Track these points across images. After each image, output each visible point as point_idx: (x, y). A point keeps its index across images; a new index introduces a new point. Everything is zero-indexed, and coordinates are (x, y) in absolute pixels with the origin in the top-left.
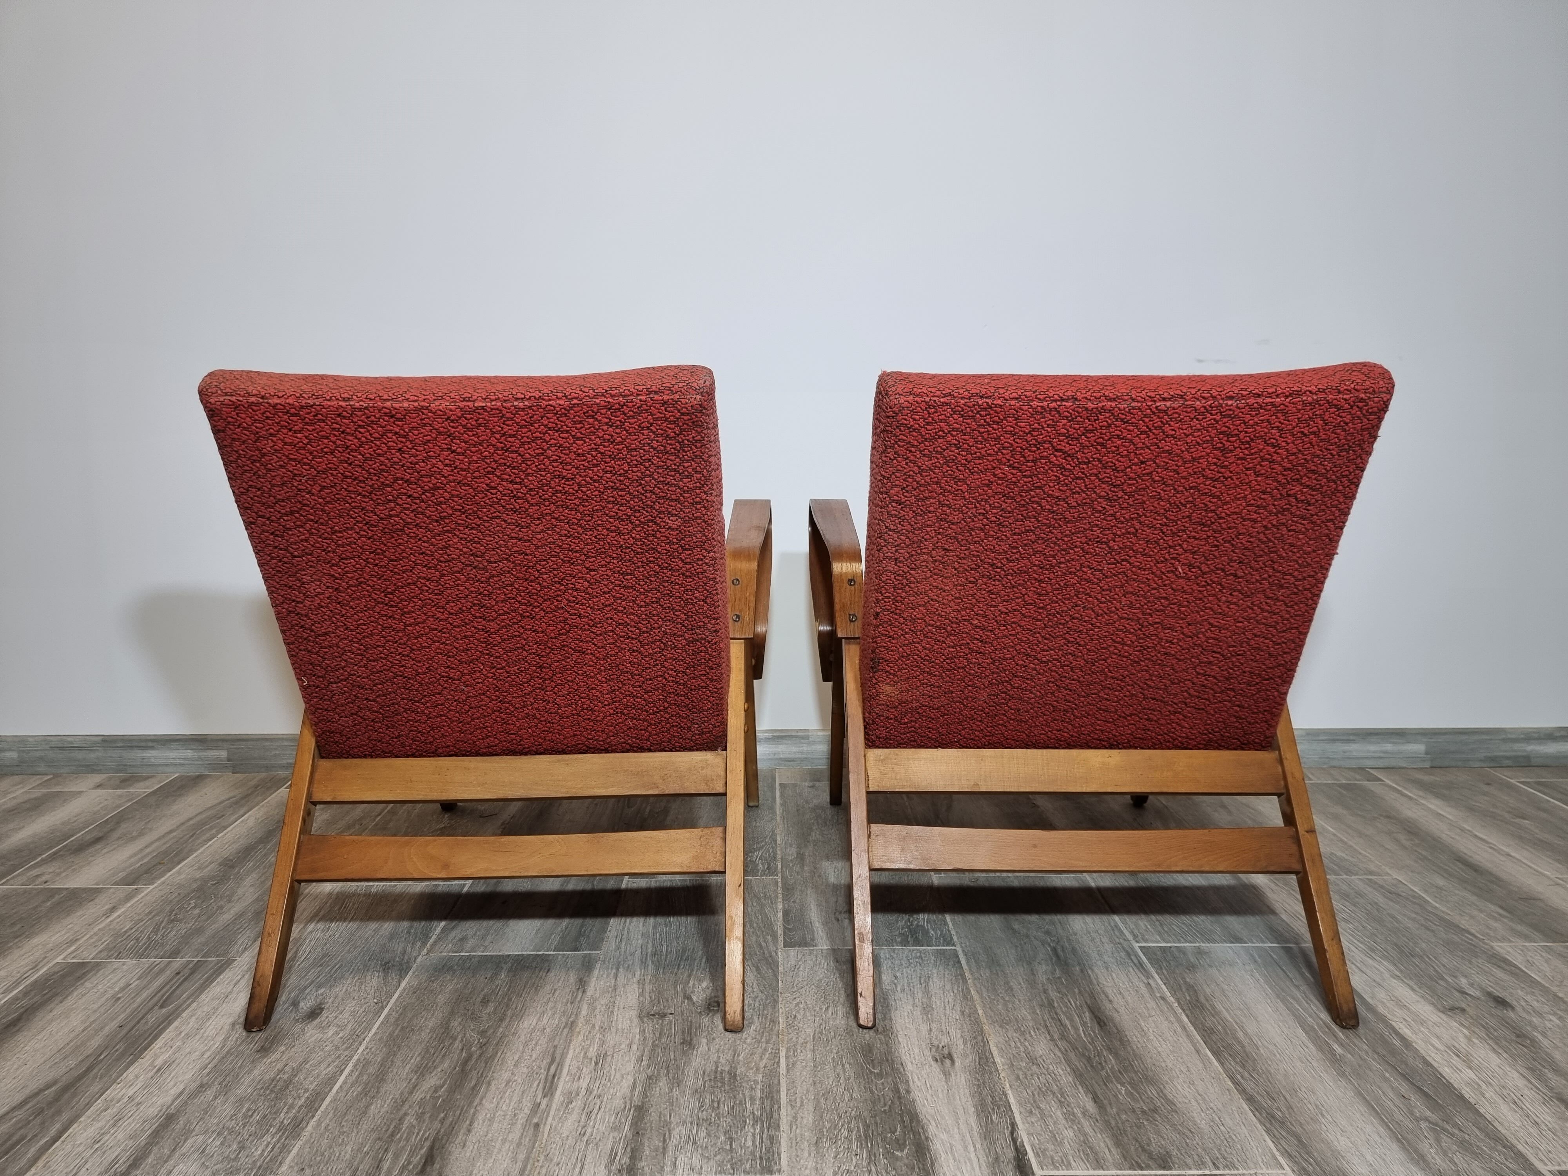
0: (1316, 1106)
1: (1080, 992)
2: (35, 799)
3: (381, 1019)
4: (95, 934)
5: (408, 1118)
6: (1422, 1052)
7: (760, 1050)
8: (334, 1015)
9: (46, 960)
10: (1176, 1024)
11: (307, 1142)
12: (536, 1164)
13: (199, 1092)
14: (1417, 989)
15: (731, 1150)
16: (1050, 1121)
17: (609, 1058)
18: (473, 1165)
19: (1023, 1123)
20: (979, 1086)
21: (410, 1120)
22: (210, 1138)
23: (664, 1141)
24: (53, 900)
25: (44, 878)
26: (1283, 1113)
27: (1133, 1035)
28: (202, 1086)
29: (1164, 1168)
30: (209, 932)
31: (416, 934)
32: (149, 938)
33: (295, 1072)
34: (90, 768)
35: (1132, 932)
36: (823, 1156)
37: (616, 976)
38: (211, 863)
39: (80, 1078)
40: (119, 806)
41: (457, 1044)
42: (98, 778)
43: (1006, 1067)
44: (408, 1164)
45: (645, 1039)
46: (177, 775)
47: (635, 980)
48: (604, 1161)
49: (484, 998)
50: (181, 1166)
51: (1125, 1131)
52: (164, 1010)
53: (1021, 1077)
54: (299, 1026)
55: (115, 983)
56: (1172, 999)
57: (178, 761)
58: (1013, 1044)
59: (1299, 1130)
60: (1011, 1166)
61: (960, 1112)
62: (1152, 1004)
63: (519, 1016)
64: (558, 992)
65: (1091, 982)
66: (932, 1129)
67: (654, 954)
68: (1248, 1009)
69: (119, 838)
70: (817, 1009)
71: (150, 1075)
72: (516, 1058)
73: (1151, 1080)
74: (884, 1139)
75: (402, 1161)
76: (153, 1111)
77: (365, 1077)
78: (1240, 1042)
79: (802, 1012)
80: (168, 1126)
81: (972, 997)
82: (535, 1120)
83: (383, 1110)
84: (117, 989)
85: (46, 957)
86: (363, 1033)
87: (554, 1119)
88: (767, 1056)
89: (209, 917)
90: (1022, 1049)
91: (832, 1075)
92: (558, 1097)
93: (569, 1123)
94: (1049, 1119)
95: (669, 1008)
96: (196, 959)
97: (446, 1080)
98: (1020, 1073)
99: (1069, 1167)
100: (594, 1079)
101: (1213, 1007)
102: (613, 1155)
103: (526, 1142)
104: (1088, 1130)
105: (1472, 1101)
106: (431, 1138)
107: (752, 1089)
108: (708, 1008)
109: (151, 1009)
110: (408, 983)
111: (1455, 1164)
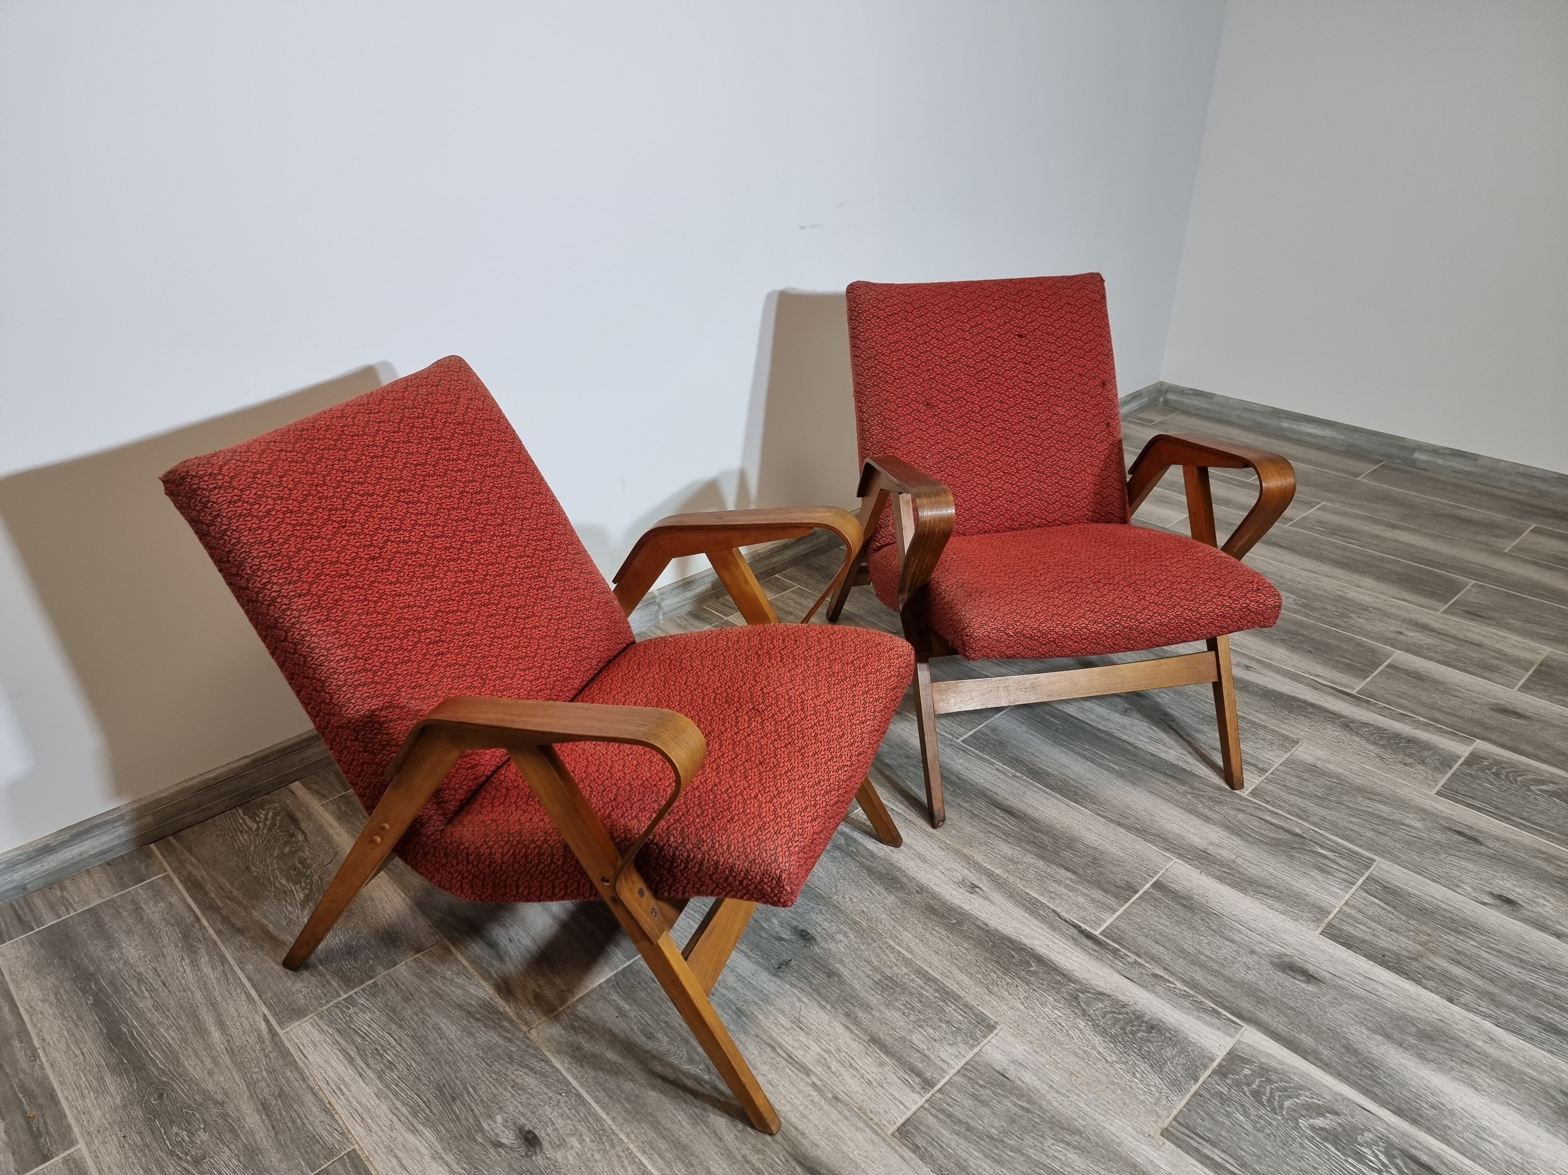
0: (1145, 811)
1: (975, 795)
3: (595, 1105)
5: (750, 1156)
6: (1144, 748)
7: (879, 951)
8: (550, 1129)
10: (1041, 793)
12: (875, 1121)
14: (1103, 704)
15: (958, 1029)
16: (1066, 898)
17: (802, 1019)
19: (1057, 907)
20: (1011, 896)
21: (753, 1158)
23: (918, 1051)
26: (1139, 825)
27: (1033, 813)
29: (1136, 892)
30: (268, 1146)
35: (946, 733)
36: (1003, 997)
43: (1006, 874)
45: (802, 989)
48: (908, 1090)
49: (644, 1034)
51: (1099, 881)
53: (1021, 877)
54: (538, 1158)
56: (1019, 774)
58: (990, 855)
59: (1154, 831)
61: (1024, 920)
62: (1015, 784)
65: (973, 785)
66: (1025, 941)
70: (866, 897)
73: (1073, 839)
74: (1016, 965)
77: (668, 1155)
78: (1076, 787)
81: (932, 833)
82: (830, 1096)
86: (602, 1126)
87: (838, 1086)
88: (887, 951)
89: (234, 1132)
90: (998, 856)
91: (937, 940)
92: (815, 1069)
93: (850, 1082)
94: (1063, 896)
98: (1017, 874)
99: (1105, 921)
100: (818, 1040)
101: (1040, 768)
102: (905, 1082)
103: (847, 1113)
104: (1085, 891)
105: (1189, 769)
106: (790, 1158)
107: (912, 981)
108: (805, 939)
110: (563, 1063)
111: (1219, 813)
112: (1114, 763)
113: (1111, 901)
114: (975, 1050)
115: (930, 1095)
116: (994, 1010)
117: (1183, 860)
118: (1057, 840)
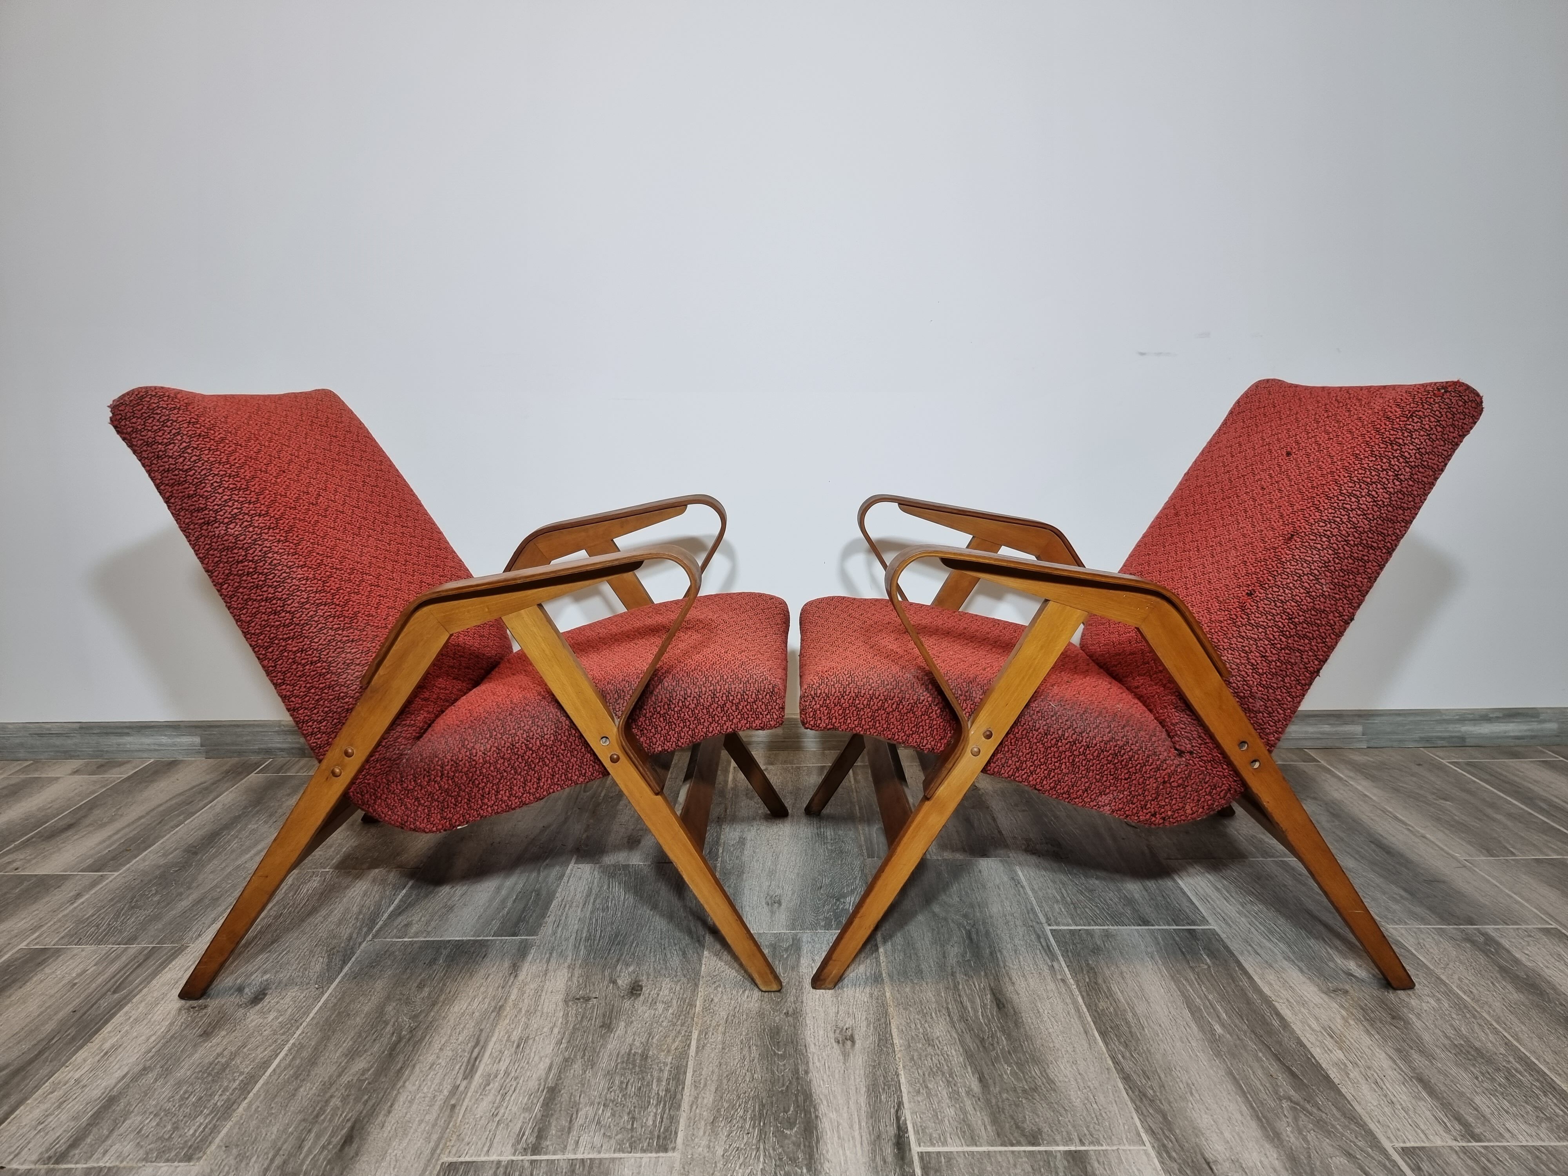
0: (1188, 1084)
1: (986, 974)
2: (14, 785)
3: (320, 1004)
4: (59, 920)
5: (334, 1100)
6: (1298, 1032)
7: (673, 1033)
8: (276, 999)
9: (9, 947)
10: (1071, 1006)
11: (237, 1123)
12: (448, 1144)
13: (142, 1075)
14: (1306, 971)
15: (632, 1129)
16: (935, 1100)
17: (531, 1042)
18: (389, 1145)
19: (910, 1102)
20: (874, 1067)
21: (336, 1102)
22: (147, 1118)
23: (571, 1121)
24: (22, 887)
25: (15, 865)
26: (1154, 1092)
27: (1028, 1017)
28: (145, 1069)
29: (1033, 1145)
30: (166, 919)
31: (363, 920)
32: (109, 924)
34: (68, 754)
35: (1046, 915)
36: (717, 1134)
37: (548, 961)
38: (176, 849)
39: (31, 1062)
40: (94, 792)
41: (389, 1028)
42: (76, 764)
43: (903, 1048)
44: (329, 1144)
45: (567, 1023)
46: (152, 760)
47: (566, 965)
48: (512, 1141)
49: (420, 983)
50: (117, 1146)
51: (1003, 1109)
52: (116, 996)
53: (915, 1058)
54: (242, 1010)
55: (74, 969)
56: (1072, 981)
57: (153, 747)
58: (913, 1026)
59: (1166, 1107)
60: (890, 1143)
61: (852, 1092)
62: (1051, 986)
63: (451, 1000)
64: (491, 976)
65: (998, 965)
66: (823, 1108)
67: (587, 939)
68: (1142, 990)
69: (90, 825)
71: (97, 1058)
72: (443, 1042)
73: (1036, 1061)
74: (776, 1119)
75: (323, 1141)
76: (96, 1093)
77: (298, 1061)
78: (1127, 1023)
79: (719, 995)
80: (110, 1107)
82: (453, 1102)
83: (312, 1092)
84: (74, 975)
85: (11, 942)
86: (301, 1018)
87: (470, 1101)
88: (680, 1038)
89: (168, 904)
90: (921, 1030)
91: (738, 1057)
92: (478, 1078)
93: (485, 1103)
94: (935, 1098)
95: (595, 992)
96: (151, 945)
97: (374, 1063)
98: (916, 1054)
99: (945, 1143)
100: (513, 1062)
101: (1109, 989)
102: (521, 1135)
103: (441, 1123)
104: (969, 1108)
105: (1336, 1081)
106: (353, 1120)
107: (661, 1070)
108: (632, 992)
109: (105, 994)
110: (350, 969)
111: (1307, 1142)
112: (1223, 1025)
113: (985, 1131)
114: (617, 1155)
115: (521, 1158)
116: (690, 1140)
117: (1159, 1154)
118: (1015, 1051)
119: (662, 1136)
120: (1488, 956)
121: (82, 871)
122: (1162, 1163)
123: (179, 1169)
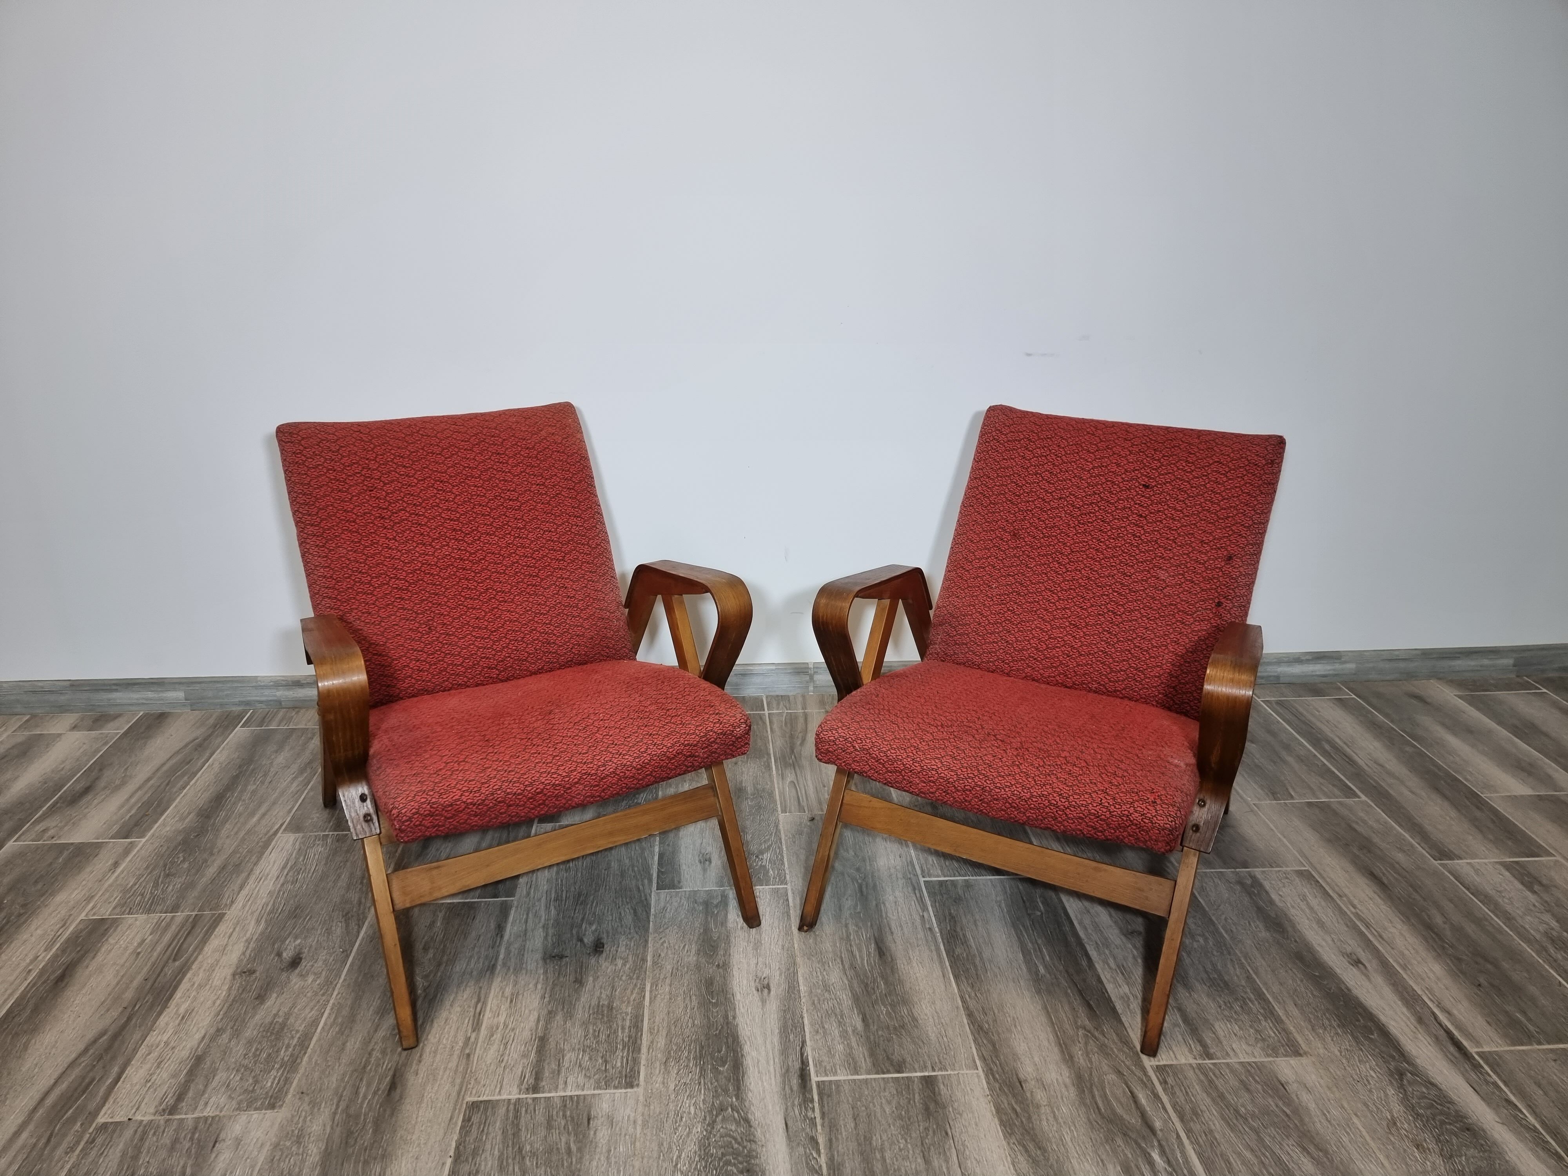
0: (1014, 1018)
1: (872, 925)
2: (21, 744)
3: (347, 967)
4: (107, 890)
5: (374, 1053)
6: (1099, 970)
7: (632, 986)
8: (310, 964)
9: (71, 918)
10: (934, 952)
11: (303, 1074)
12: (469, 1087)
13: (217, 1036)
14: (1114, 915)
15: (606, 1070)
16: (829, 1039)
17: (520, 997)
18: (424, 1089)
19: (811, 1040)
20: (785, 1011)
21: (376, 1054)
22: (231, 1074)
23: (559, 1065)
24: (63, 856)
25: (51, 833)
26: (989, 1025)
27: (901, 963)
28: (218, 1030)
29: (899, 1072)
30: (199, 887)
32: (151, 893)
33: (288, 1016)
34: (63, 709)
35: (922, 868)
36: (669, 1072)
37: (526, 921)
38: (189, 814)
39: (124, 1026)
40: (97, 751)
42: (71, 719)
43: (807, 995)
44: (378, 1090)
45: (547, 978)
46: (143, 713)
47: (541, 924)
48: (517, 1082)
49: (425, 946)
50: (213, 1099)
51: (879, 1045)
52: (177, 963)
53: (816, 1003)
54: (285, 975)
55: (133, 938)
56: (937, 930)
57: (141, 701)
58: (815, 975)
59: (996, 1038)
60: (796, 1075)
61: (769, 1033)
62: (921, 934)
63: (452, 961)
64: (482, 937)
65: (881, 916)
66: (747, 1048)
67: (556, 900)
68: (989, 936)
69: (105, 788)
70: (676, 947)
71: (177, 1022)
72: (451, 999)
73: (905, 1001)
74: (712, 1058)
75: (374, 1087)
76: (185, 1053)
77: (340, 1020)
78: (975, 966)
79: (665, 951)
80: (199, 1065)
81: (792, 932)
82: (467, 1051)
83: (356, 1046)
84: (135, 944)
85: (71, 915)
86: (335, 980)
87: (480, 1050)
88: (636, 990)
89: (198, 871)
90: (821, 978)
91: (682, 1006)
92: (484, 1031)
93: (492, 1051)
94: (829, 1036)
95: (566, 950)
96: (194, 913)
99: (835, 1074)
100: (509, 1016)
101: (964, 935)
102: (522, 1077)
103: (461, 1069)
104: (854, 1044)
105: (1120, 1011)
106: (393, 1069)
107: (624, 1020)
108: (596, 950)
109: (167, 962)
110: (366, 933)
111: (1091, 1062)
112: (1046, 967)
113: (864, 1061)
114: (596, 1092)
115: (525, 1096)
116: (650, 1076)
117: (987, 1076)
118: (890, 995)
119: (629, 1075)
120: (1251, 897)
121: (112, 838)
122: (988, 1083)
123: (267, 1116)
